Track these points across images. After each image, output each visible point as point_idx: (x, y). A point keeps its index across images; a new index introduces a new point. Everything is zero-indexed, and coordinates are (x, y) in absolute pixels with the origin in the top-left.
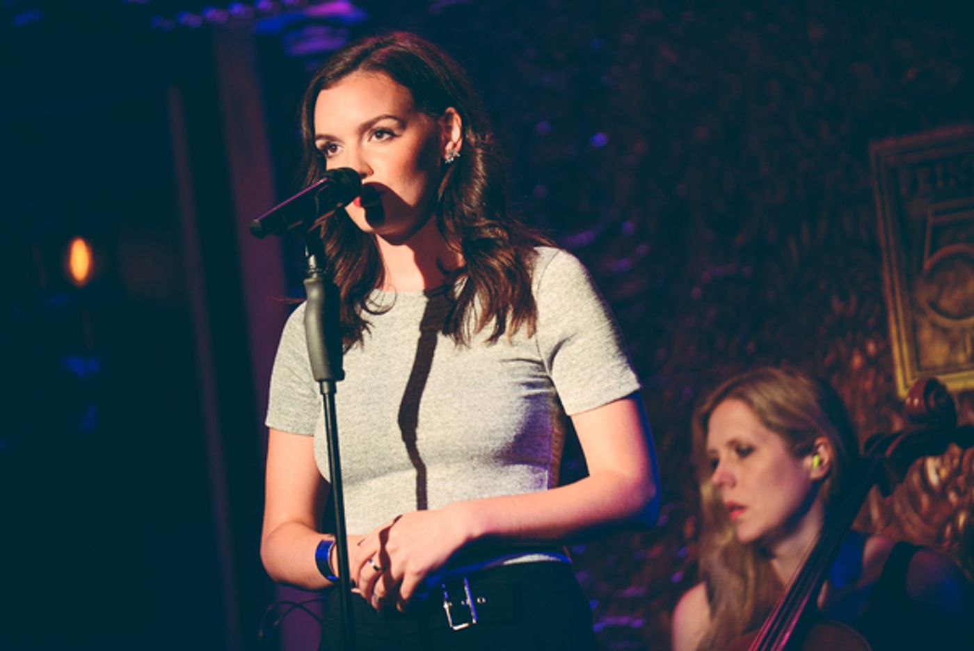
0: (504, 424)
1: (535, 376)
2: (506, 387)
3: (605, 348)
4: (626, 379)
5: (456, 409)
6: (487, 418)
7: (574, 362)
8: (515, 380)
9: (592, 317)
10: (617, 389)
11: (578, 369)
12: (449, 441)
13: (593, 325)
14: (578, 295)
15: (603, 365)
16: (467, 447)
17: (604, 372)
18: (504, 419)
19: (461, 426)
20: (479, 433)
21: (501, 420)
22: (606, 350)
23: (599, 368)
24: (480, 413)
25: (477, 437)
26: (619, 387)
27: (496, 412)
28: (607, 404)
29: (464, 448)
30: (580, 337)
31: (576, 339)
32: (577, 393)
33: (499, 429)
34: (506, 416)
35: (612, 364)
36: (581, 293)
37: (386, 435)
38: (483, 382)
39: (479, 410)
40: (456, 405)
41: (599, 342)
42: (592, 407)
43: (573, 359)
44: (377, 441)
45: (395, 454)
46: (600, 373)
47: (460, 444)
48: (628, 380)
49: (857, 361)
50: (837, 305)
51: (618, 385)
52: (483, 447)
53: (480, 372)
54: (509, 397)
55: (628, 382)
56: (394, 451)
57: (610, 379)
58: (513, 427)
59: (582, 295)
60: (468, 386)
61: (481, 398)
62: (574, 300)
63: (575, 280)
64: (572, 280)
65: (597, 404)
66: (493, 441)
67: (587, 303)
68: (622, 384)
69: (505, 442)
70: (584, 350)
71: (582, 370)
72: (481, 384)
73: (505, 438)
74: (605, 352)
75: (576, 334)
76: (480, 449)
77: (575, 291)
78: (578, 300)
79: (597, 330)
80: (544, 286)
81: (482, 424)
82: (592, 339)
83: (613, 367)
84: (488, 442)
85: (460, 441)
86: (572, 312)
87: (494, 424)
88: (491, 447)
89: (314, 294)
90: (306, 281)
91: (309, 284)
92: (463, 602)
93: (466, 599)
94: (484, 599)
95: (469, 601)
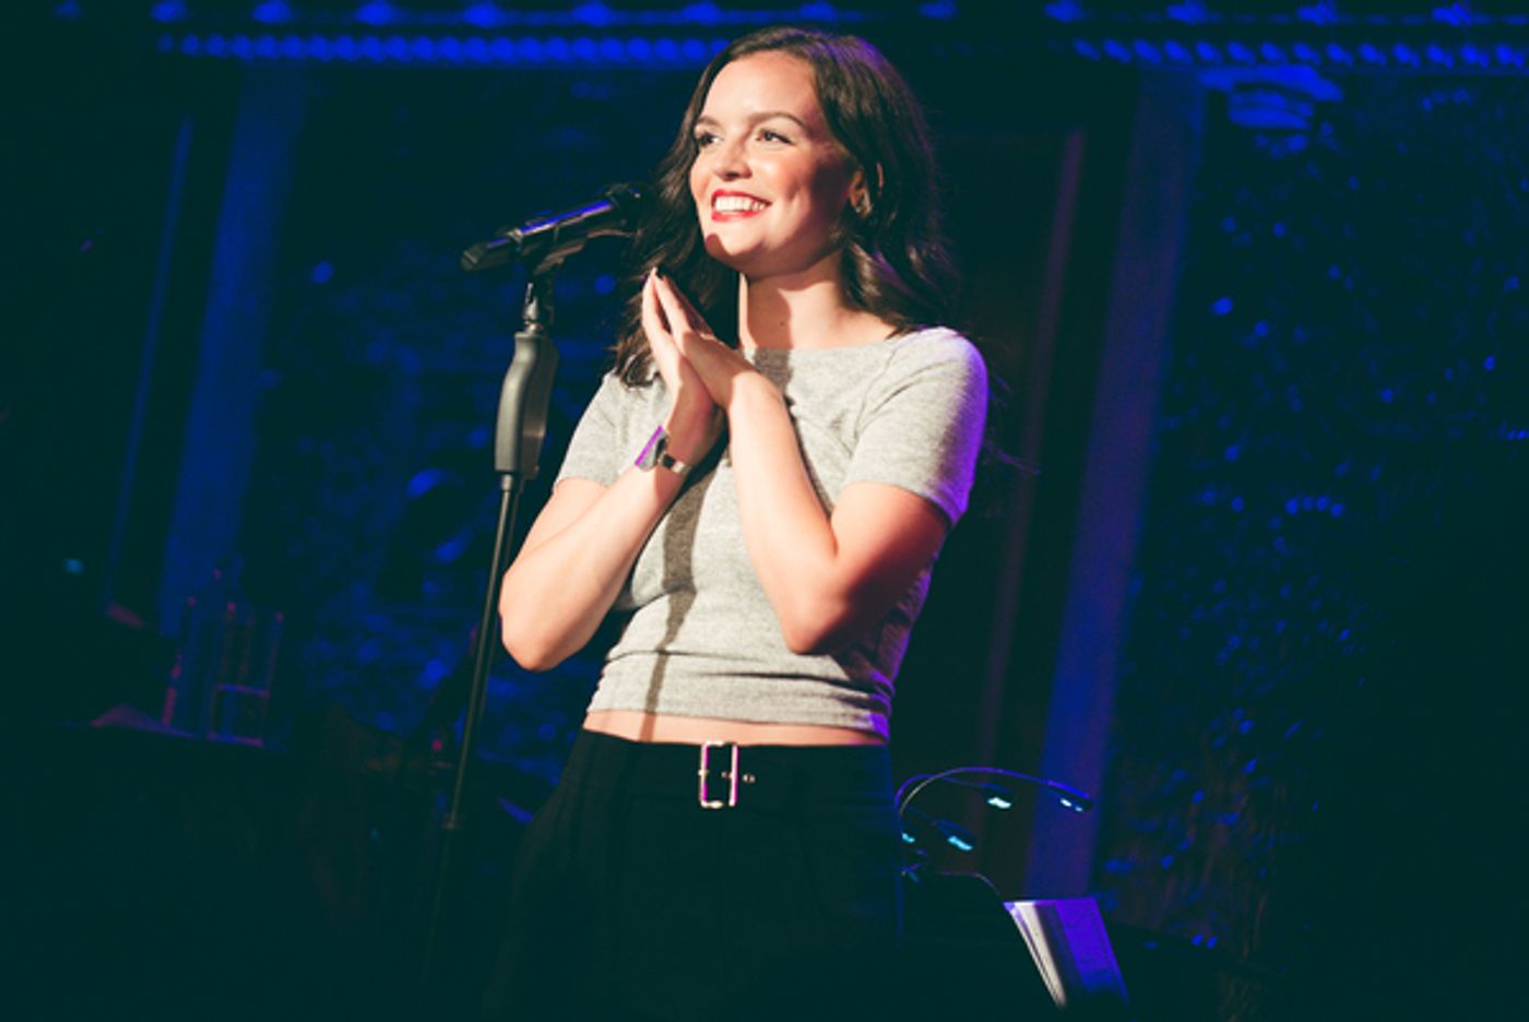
89: (523, 355)
90: (519, 335)
91: (522, 340)
92: (724, 774)
93: (729, 770)
94: (752, 779)
95: (733, 775)
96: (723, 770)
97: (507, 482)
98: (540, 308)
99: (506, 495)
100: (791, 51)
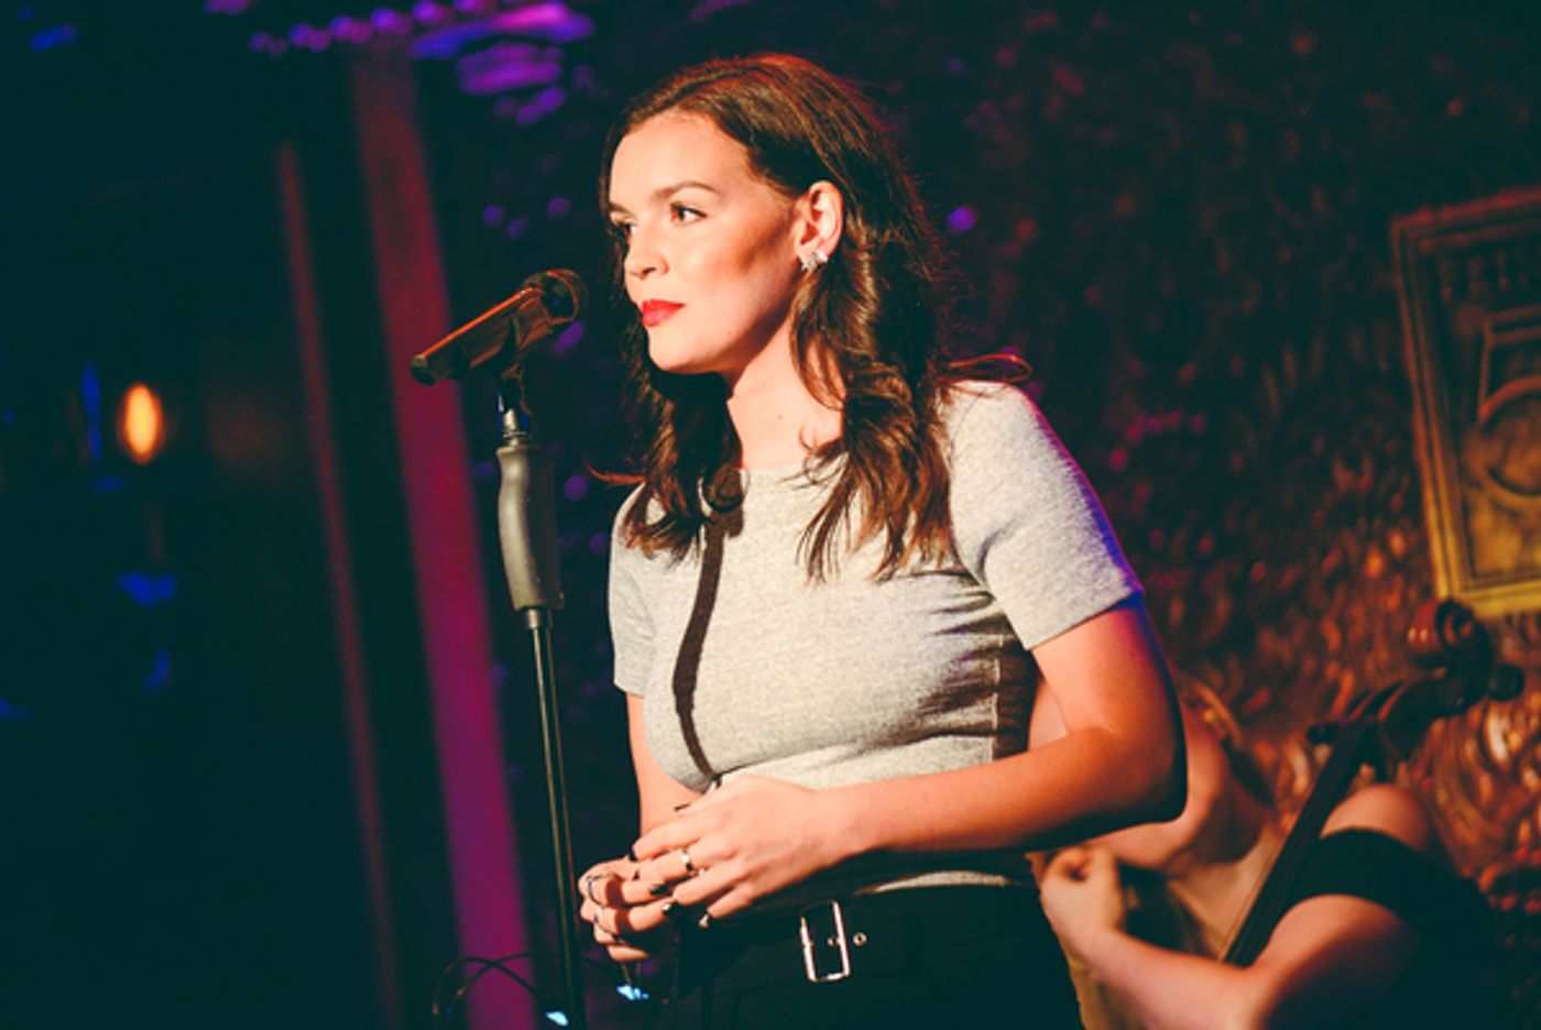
0: (899, 683)
1: (957, 596)
2: (901, 622)
3: (1063, 538)
4: (1102, 584)
5: (820, 665)
6: (868, 677)
7: (1016, 565)
8: (917, 608)
9: (1039, 491)
10: (1089, 602)
11: (1022, 576)
12: (813, 717)
13: (1040, 503)
14: (1014, 459)
15: (1062, 566)
16: (842, 722)
17: (1066, 576)
18: (898, 675)
19: (827, 692)
20: (858, 701)
21: (891, 677)
22: (1066, 541)
23: (1057, 571)
24: (857, 669)
25: (855, 708)
26: (1093, 599)
27: (882, 666)
28: (1074, 627)
29: (838, 726)
30: (1022, 525)
31: (1016, 528)
32: (1027, 615)
33: (889, 692)
34: (901, 670)
35: (1078, 561)
36: (1018, 455)
37: (724, 711)
38: (863, 617)
39: (856, 664)
40: (819, 659)
41: (1053, 529)
42: (1050, 635)
43: (1014, 562)
44: (714, 720)
45: (742, 739)
46: (1059, 580)
47: (831, 720)
48: (1107, 584)
49: (1375, 564)
50: (1342, 476)
51: (1089, 595)
52: (867, 723)
53: (861, 599)
54: (905, 636)
55: (1107, 588)
56: (739, 735)
57: (1077, 587)
58: (914, 686)
59: (1021, 456)
60: (839, 625)
61: (858, 644)
62: (1009, 467)
63: (1009, 435)
64: (1003, 434)
65: (1058, 630)
66: (881, 712)
67: (1029, 470)
68: (1096, 592)
69: (901, 710)
70: (1029, 545)
71: (1029, 576)
72: (860, 621)
73: (902, 705)
74: (1065, 545)
75: (1013, 520)
76: (863, 725)
77: (1009, 452)
78: (1014, 466)
79: (1048, 511)
80: (959, 448)
81: (860, 687)
82: (1041, 526)
83: (1079, 567)
84: (874, 714)
85: (831, 715)
86: (1005, 487)
87: (881, 684)
88: (880, 721)
89: (513, 471)
90: (501, 451)
91: (506, 455)
92: (830, 942)
93: (836, 935)
94: (864, 938)
95: (841, 941)
96: (829, 936)
97: (533, 620)
98: (518, 417)
99: (536, 632)
100: (687, 108)
